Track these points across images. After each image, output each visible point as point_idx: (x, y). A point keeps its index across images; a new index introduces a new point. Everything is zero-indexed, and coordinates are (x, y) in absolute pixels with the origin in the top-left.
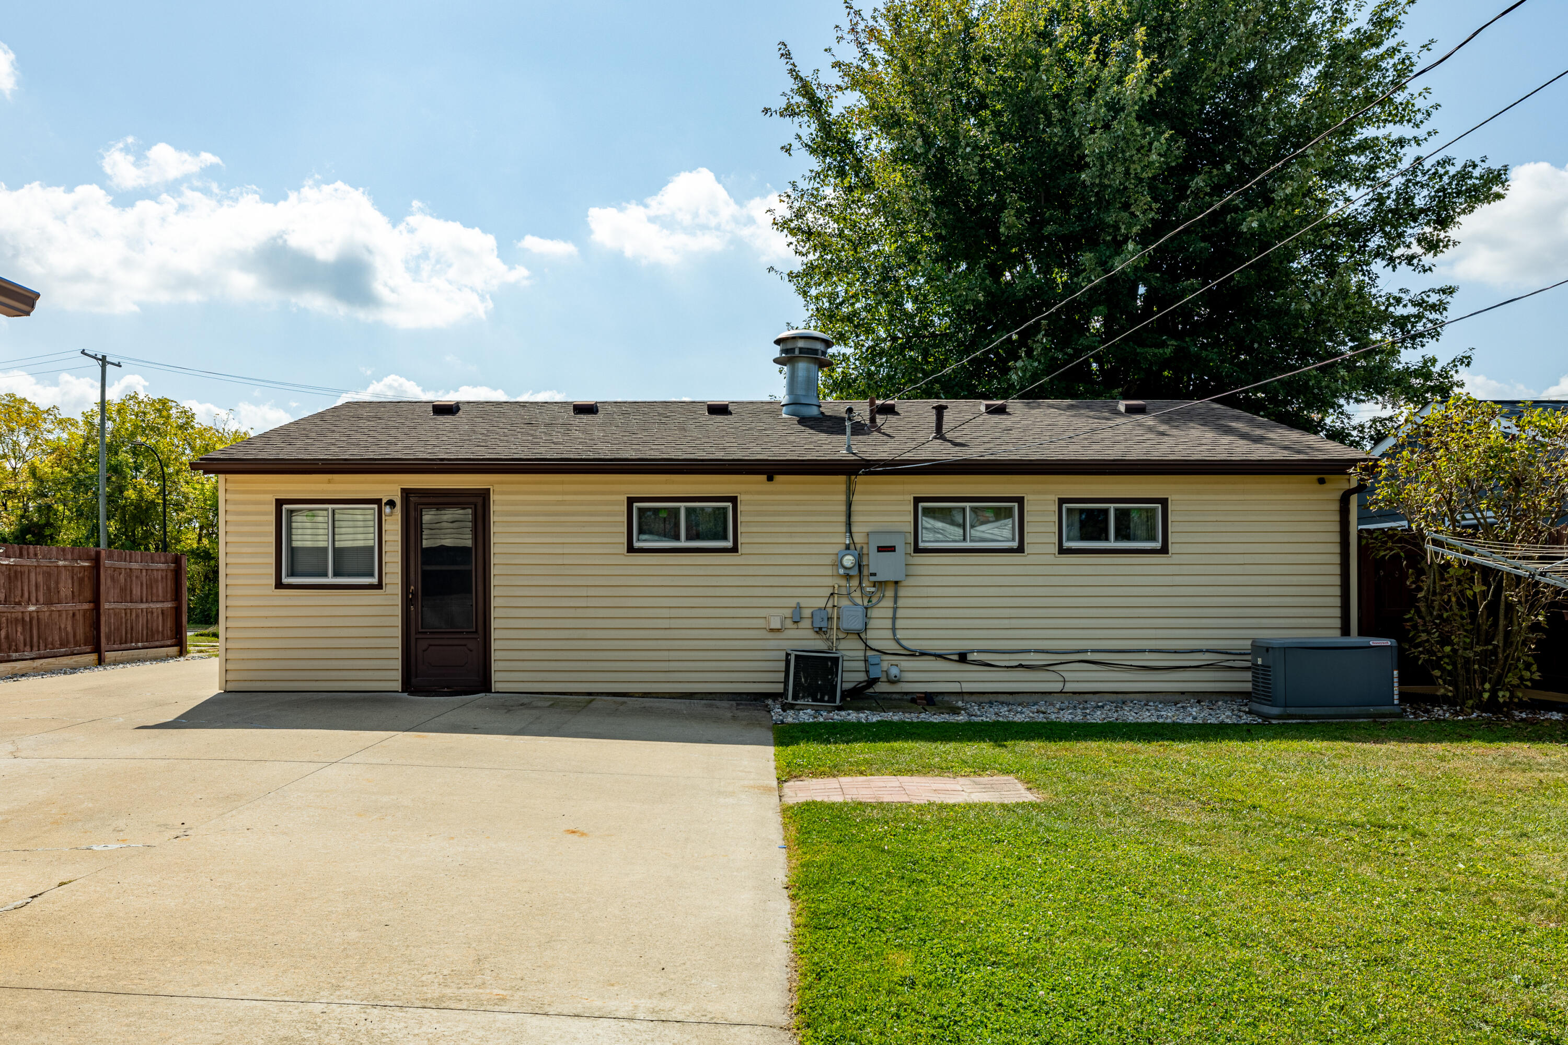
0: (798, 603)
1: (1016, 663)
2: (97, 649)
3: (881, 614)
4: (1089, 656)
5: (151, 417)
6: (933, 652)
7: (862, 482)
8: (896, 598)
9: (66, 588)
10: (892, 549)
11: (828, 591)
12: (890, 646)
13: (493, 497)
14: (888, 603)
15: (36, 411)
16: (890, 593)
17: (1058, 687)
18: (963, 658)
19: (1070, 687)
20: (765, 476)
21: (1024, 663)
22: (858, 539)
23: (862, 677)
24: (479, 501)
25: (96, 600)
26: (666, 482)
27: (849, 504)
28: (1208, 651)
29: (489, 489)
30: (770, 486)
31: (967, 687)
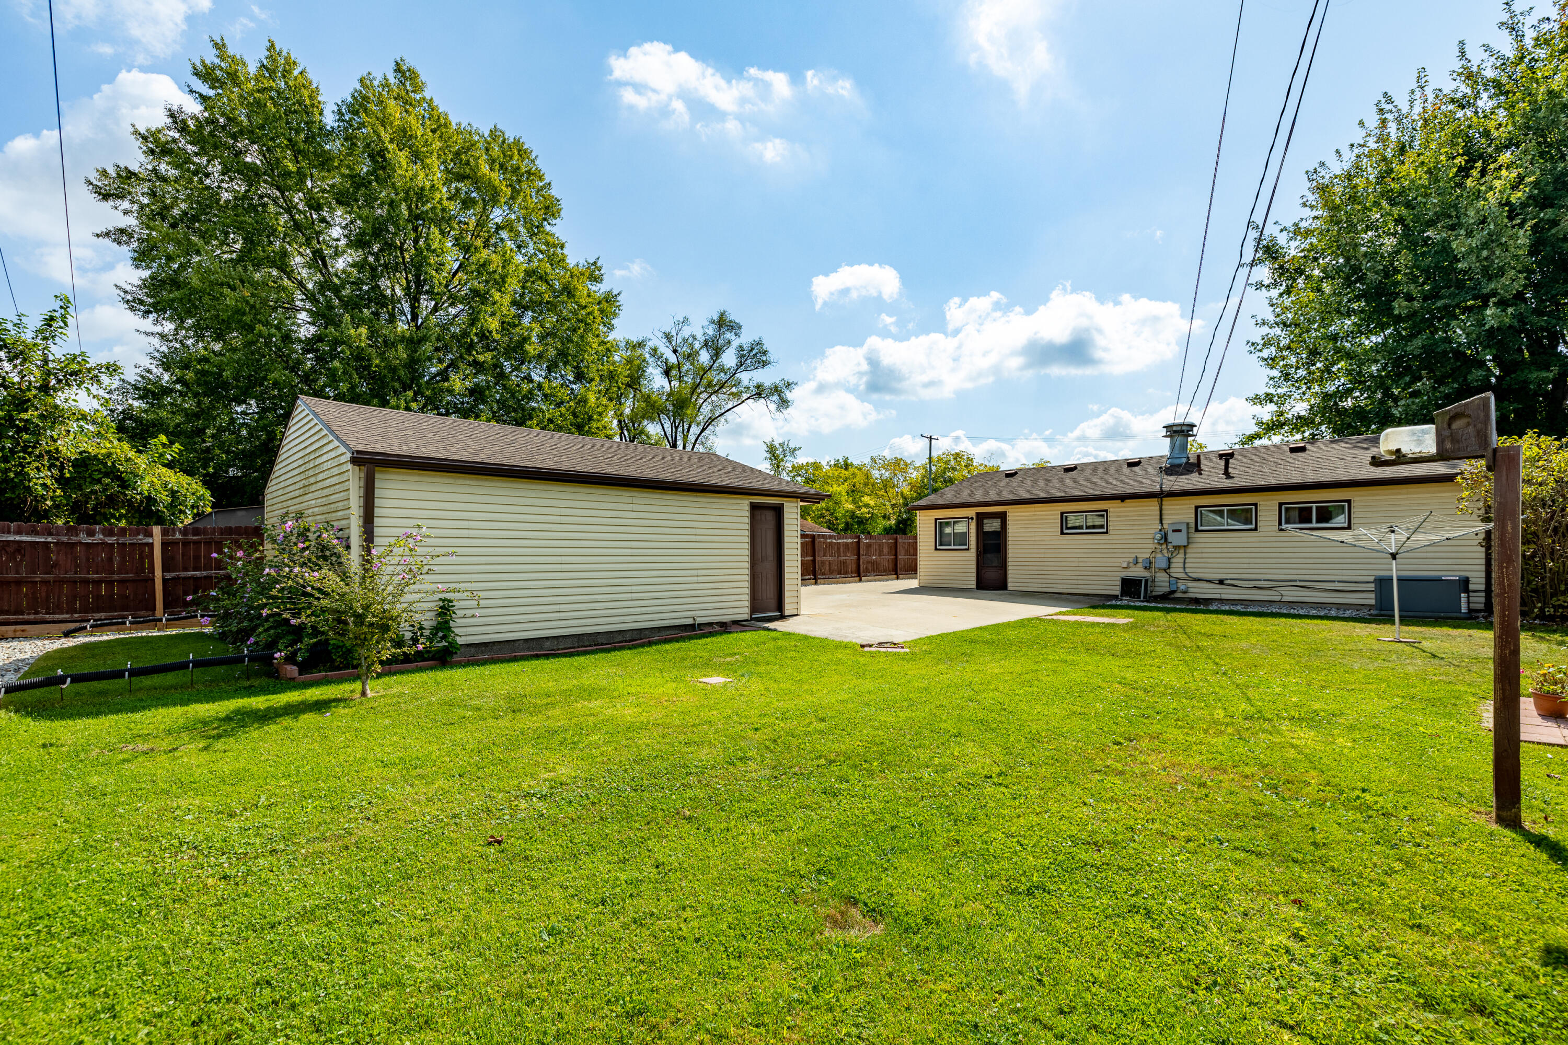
0: (1136, 556)
1: (1251, 586)
2: (896, 574)
3: (1177, 561)
4: (1298, 583)
5: (952, 463)
6: (1206, 579)
7: (1166, 501)
8: (1185, 554)
9: (886, 550)
10: (1180, 531)
11: (1150, 550)
12: (1182, 575)
13: (1009, 514)
14: (1181, 555)
15: (906, 465)
16: (1182, 551)
17: (1278, 598)
18: (1221, 582)
19: (1285, 599)
20: (1120, 500)
21: (1259, 586)
22: (1165, 526)
23: (1167, 590)
24: (1003, 515)
25: (896, 555)
26: (1077, 505)
27: (1161, 510)
29: (1006, 511)
30: (1124, 504)
31: (1224, 597)
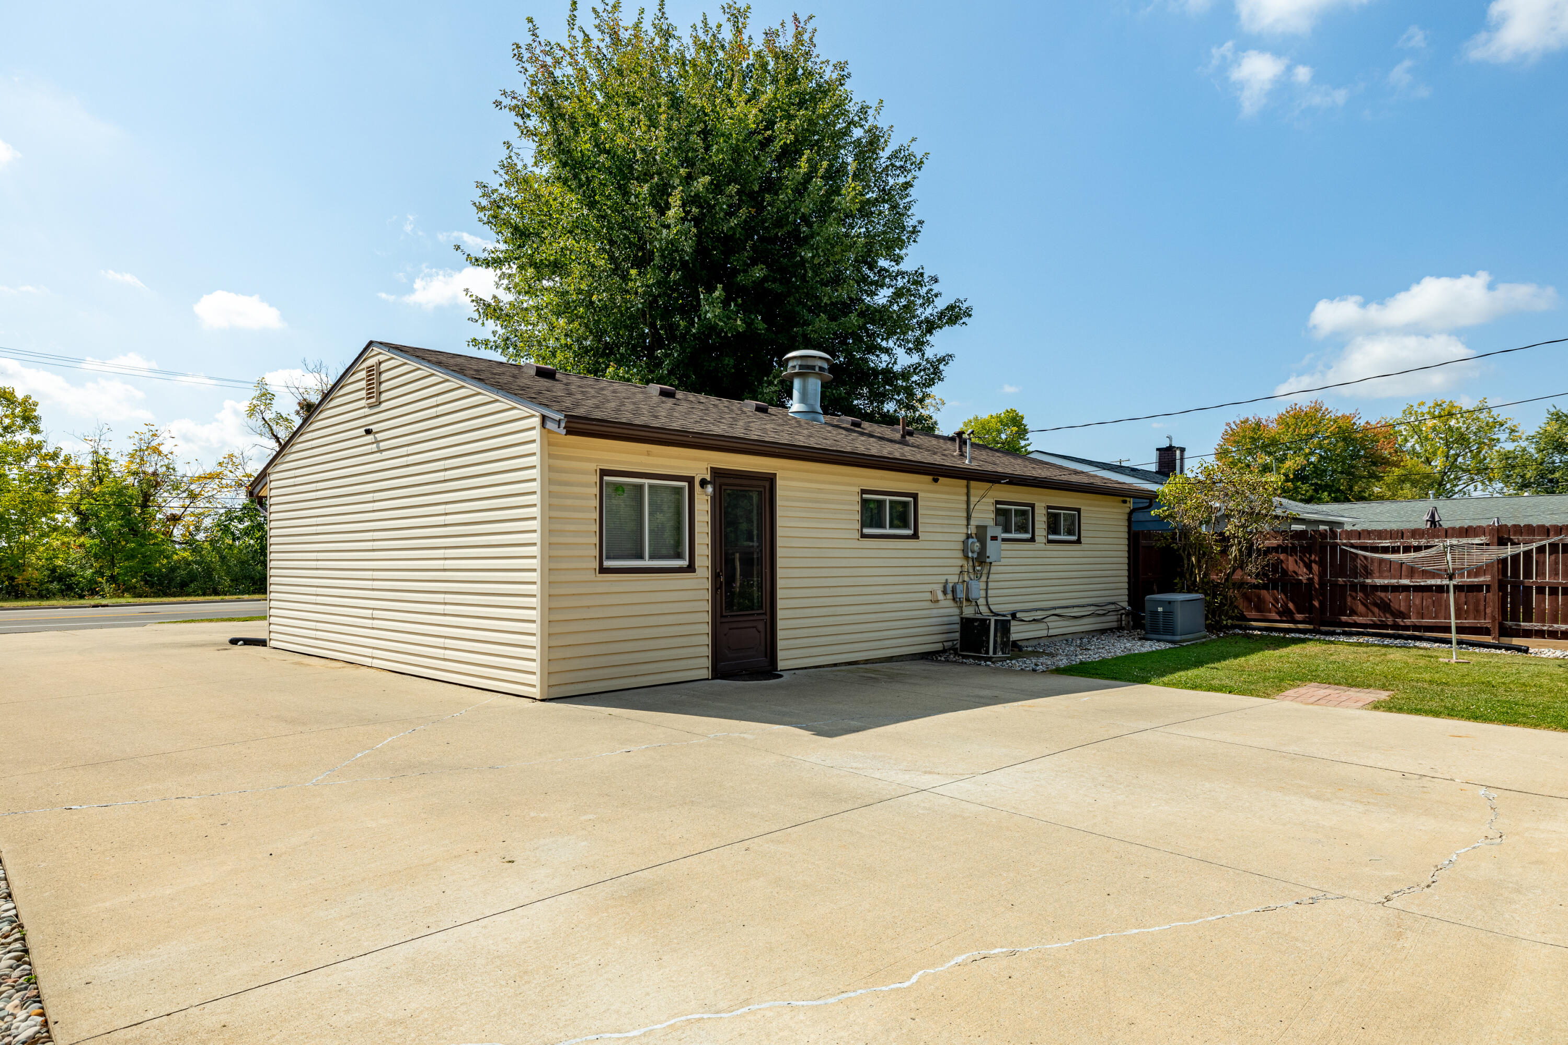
0: (947, 580)
1: (1031, 619)
4: (1057, 612)
6: (1001, 613)
7: (974, 487)
8: (988, 574)
10: (996, 539)
11: (958, 570)
12: (985, 610)
13: (779, 483)
14: (985, 578)
16: (986, 571)
17: (1044, 633)
18: (1014, 616)
19: (1052, 632)
20: (931, 477)
21: (1036, 618)
24: (767, 484)
26: (882, 478)
27: (968, 502)
28: (1091, 605)
29: (775, 474)
30: (934, 487)
